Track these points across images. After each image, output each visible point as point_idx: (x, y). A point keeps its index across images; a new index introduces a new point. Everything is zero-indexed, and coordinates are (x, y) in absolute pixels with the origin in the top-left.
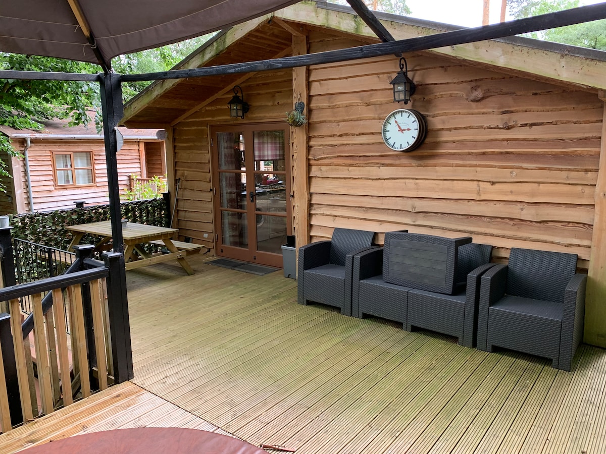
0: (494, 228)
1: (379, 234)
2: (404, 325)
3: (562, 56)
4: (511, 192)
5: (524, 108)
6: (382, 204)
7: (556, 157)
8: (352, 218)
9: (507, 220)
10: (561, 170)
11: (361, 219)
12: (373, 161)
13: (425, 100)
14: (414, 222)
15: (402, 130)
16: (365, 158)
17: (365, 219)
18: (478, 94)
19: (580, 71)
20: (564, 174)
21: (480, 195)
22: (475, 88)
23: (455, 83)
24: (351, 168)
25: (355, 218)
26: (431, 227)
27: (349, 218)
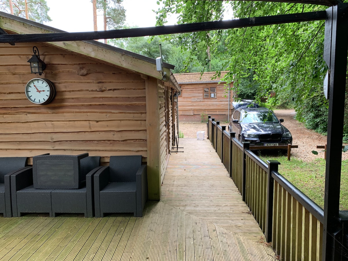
0: (101, 147)
1: (30, 158)
2: (50, 214)
3: (122, 55)
4: (107, 126)
5: (109, 81)
6: (30, 138)
7: (128, 107)
8: (9, 149)
9: (107, 142)
10: (130, 113)
11: (16, 149)
12: (21, 111)
13: (53, 73)
14: (53, 148)
15: (39, 92)
16: (15, 109)
17: (19, 149)
18: (84, 71)
19: (131, 63)
20: (132, 115)
21: (91, 129)
22: (82, 68)
23: (70, 65)
24: (5, 116)
25: (12, 149)
26: (64, 150)
27: (6, 150)
